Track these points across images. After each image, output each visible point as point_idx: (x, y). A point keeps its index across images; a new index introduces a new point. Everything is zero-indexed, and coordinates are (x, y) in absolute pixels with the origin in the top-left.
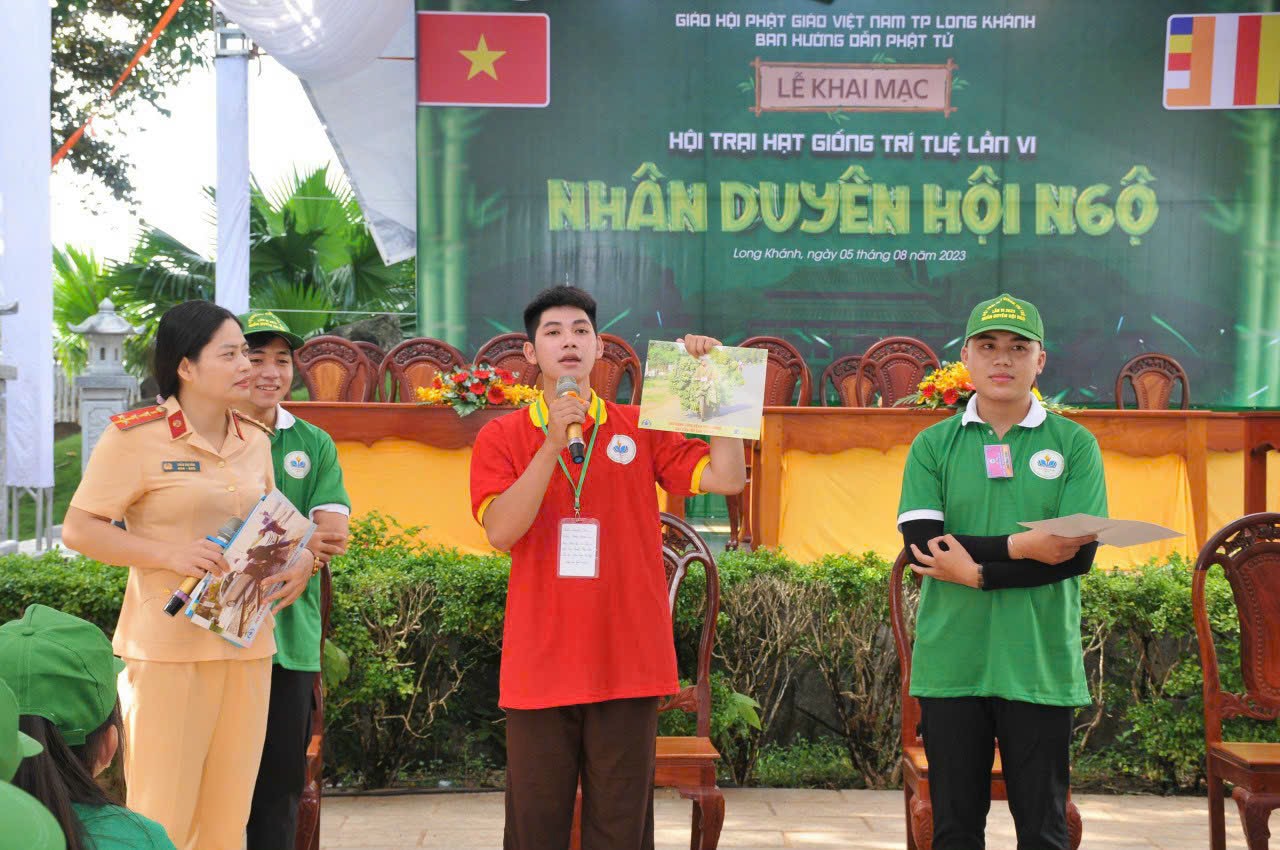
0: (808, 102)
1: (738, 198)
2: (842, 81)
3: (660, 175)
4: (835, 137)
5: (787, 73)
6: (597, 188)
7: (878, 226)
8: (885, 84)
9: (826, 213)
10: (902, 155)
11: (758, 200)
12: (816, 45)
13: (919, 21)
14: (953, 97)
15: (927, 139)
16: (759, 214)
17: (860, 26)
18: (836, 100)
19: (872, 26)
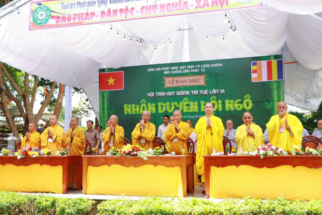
0: (175, 85)
1: (162, 106)
2: (182, 80)
3: (146, 102)
4: (181, 92)
5: (171, 79)
6: (133, 105)
7: (191, 110)
8: (191, 80)
9: (180, 108)
10: (196, 95)
11: (166, 106)
12: (176, 73)
13: (197, 66)
14: (206, 82)
15: (201, 91)
16: (166, 109)
17: (185, 68)
18: (181, 84)
19: (188, 68)
